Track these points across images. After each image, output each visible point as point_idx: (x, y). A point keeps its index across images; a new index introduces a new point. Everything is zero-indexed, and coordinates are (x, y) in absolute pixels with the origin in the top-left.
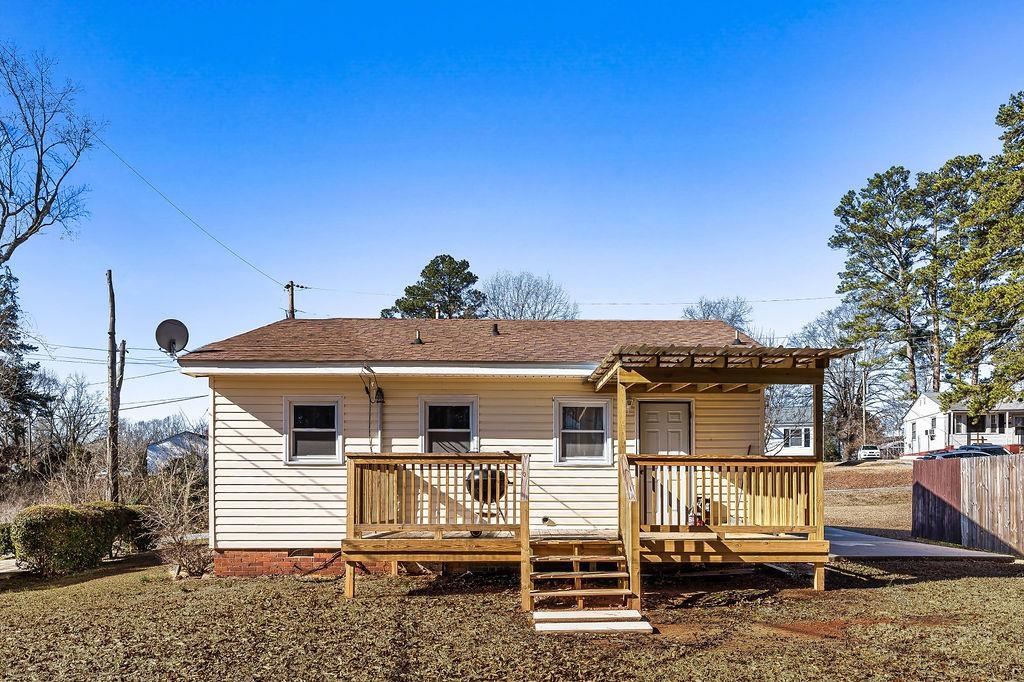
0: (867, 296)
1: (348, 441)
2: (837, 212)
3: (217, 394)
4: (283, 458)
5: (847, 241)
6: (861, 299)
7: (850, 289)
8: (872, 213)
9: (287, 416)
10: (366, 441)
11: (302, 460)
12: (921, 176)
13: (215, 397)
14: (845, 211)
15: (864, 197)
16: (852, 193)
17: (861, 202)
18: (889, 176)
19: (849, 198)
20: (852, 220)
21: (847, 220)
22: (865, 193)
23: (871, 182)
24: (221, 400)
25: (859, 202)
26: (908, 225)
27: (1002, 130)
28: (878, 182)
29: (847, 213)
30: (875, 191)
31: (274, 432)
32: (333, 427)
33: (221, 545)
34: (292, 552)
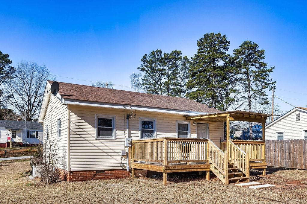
0: (150, 87)
1: (117, 131)
2: (142, 60)
3: (71, 112)
4: (95, 137)
5: (145, 70)
6: (148, 88)
7: (146, 85)
8: (152, 62)
9: (97, 122)
10: (123, 132)
11: (101, 138)
12: (165, 54)
13: (70, 113)
14: (144, 60)
15: (150, 57)
16: (146, 55)
17: (149, 59)
18: (157, 52)
19: (145, 56)
20: (146, 64)
21: (145, 63)
22: (150, 56)
23: (152, 53)
24: (72, 114)
25: (148, 58)
26: (162, 68)
27: (198, 48)
28: (153, 53)
29: (145, 61)
30: (153, 56)
31: (92, 127)
32: (112, 127)
33: (72, 170)
34: (97, 171)
